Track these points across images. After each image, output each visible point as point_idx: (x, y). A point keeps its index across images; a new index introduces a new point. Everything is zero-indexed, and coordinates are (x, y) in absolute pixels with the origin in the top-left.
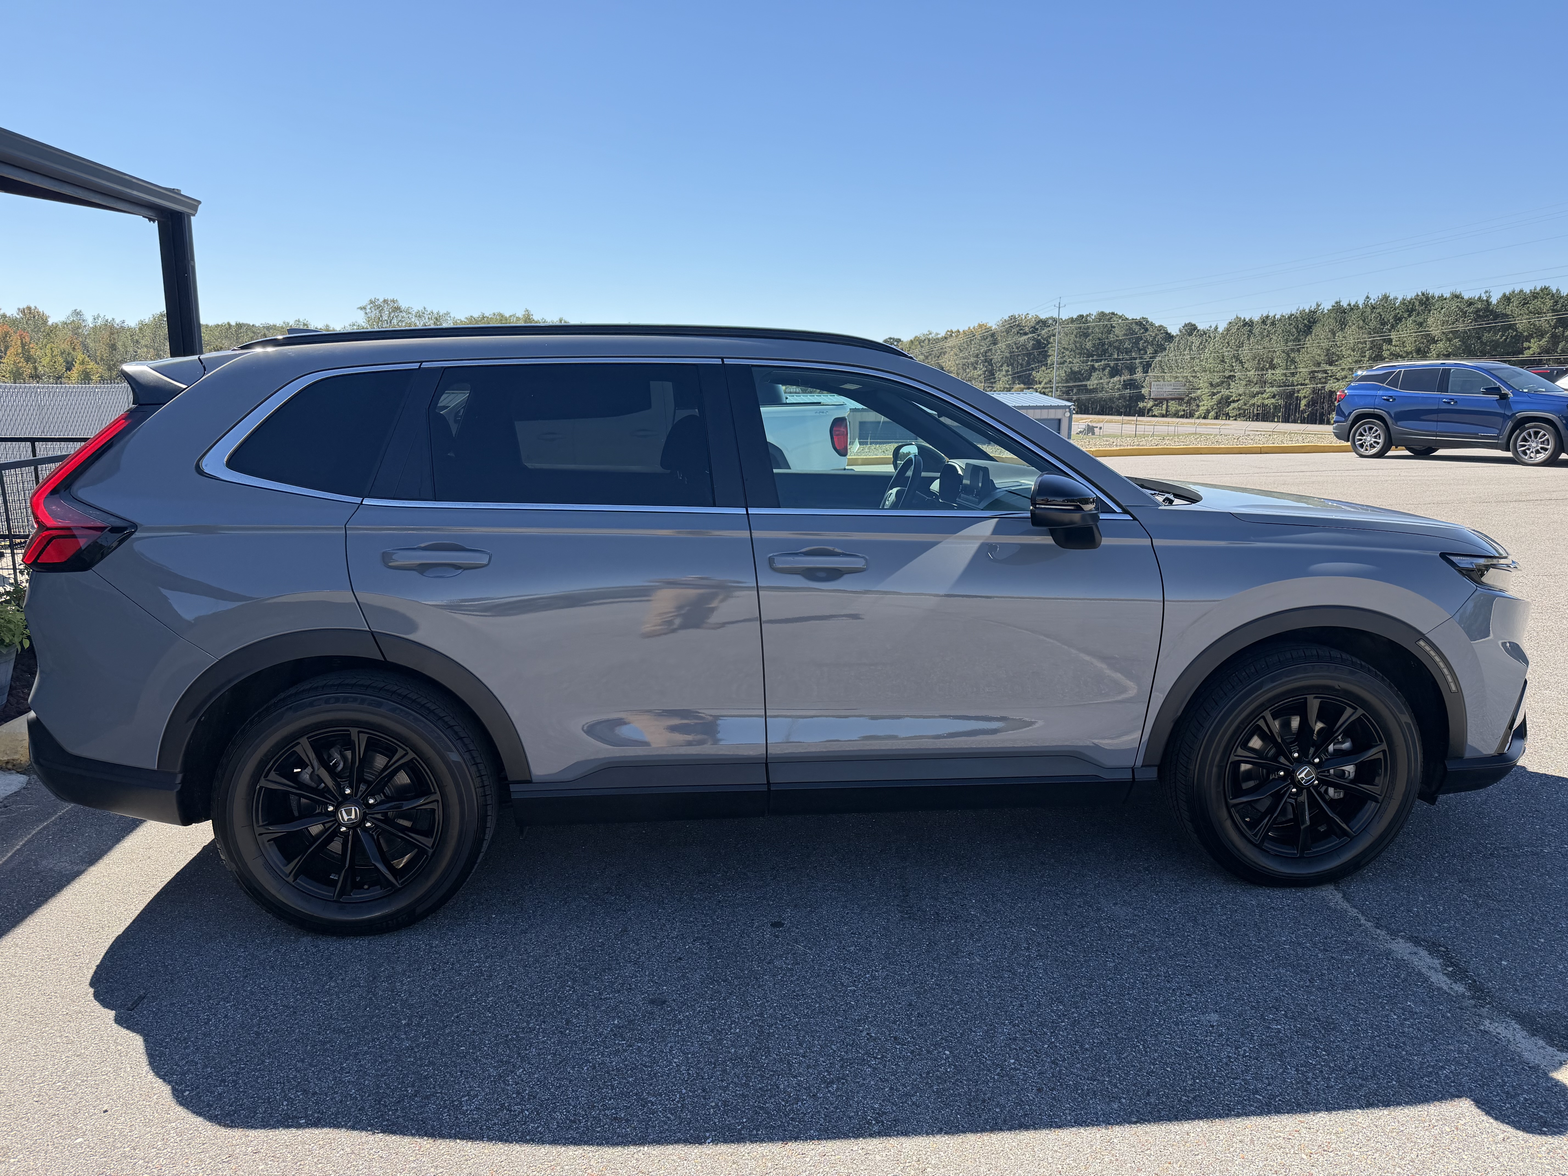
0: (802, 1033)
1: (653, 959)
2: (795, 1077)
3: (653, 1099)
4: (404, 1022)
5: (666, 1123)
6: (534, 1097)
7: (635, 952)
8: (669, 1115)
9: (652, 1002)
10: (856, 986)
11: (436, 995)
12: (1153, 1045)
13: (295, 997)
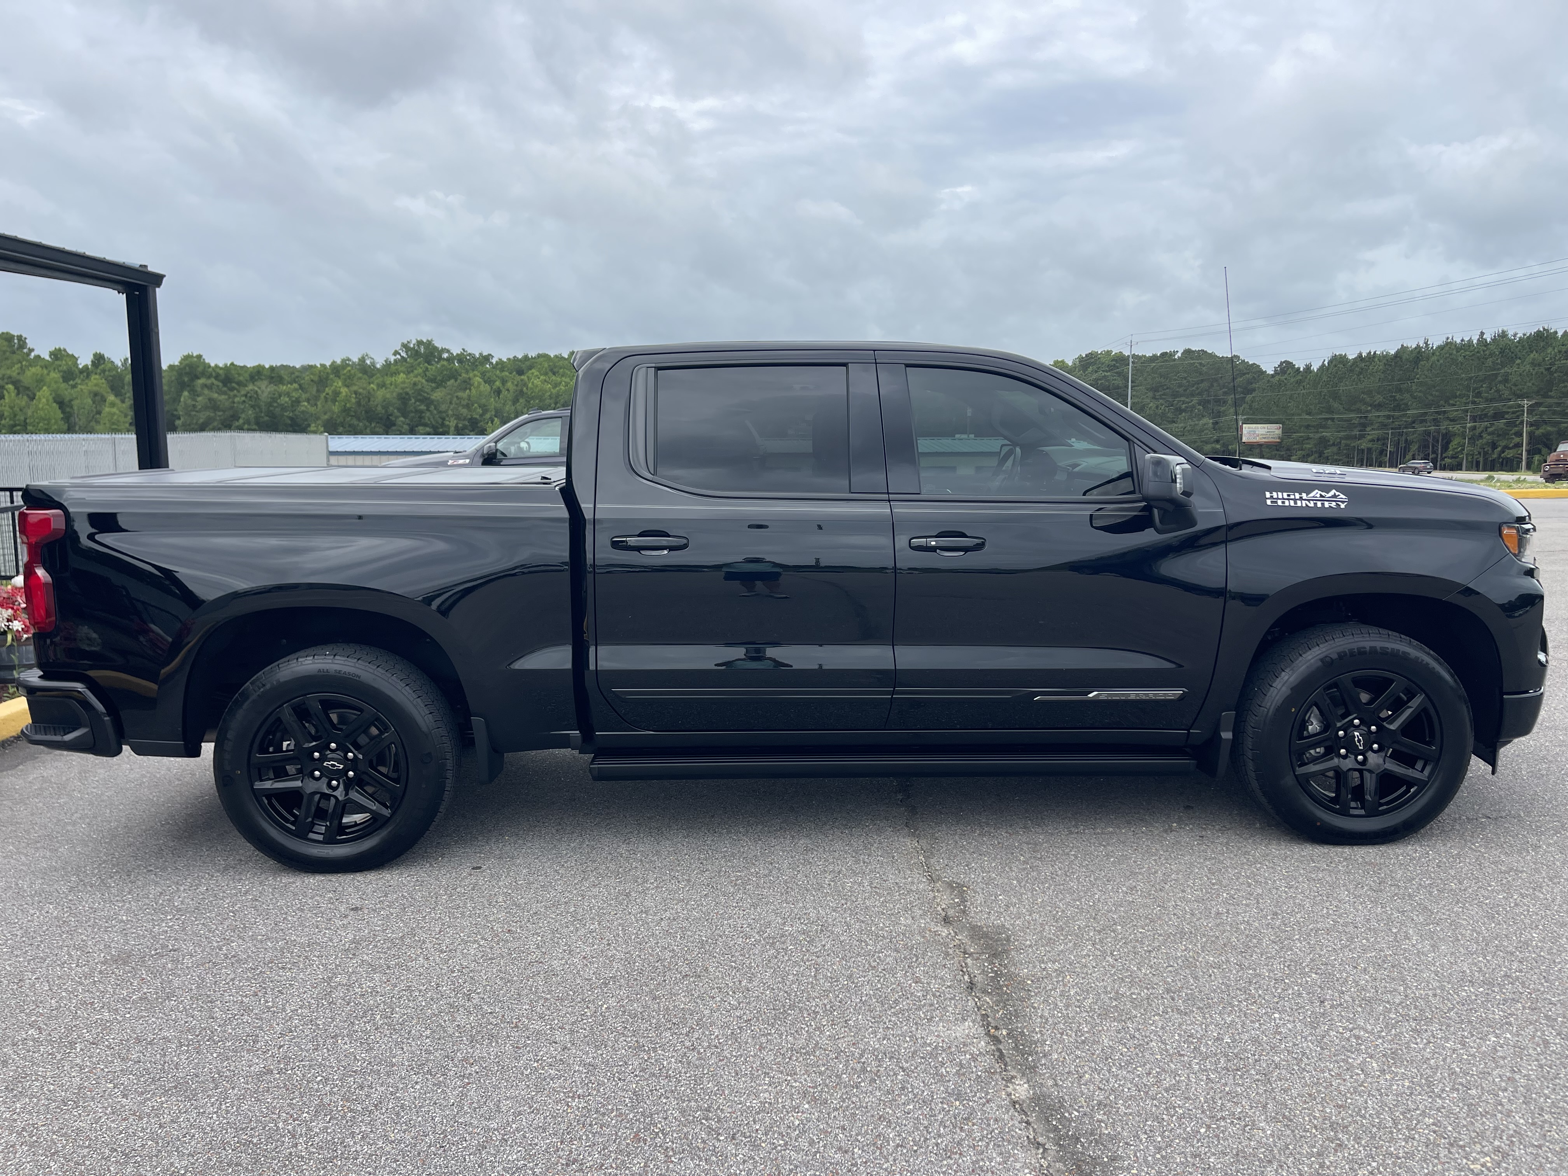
0: (446, 927)
1: (370, 886)
2: (422, 949)
3: (315, 959)
4: (169, 917)
5: (315, 970)
6: (235, 957)
7: (359, 881)
8: (320, 967)
9: (352, 909)
10: (505, 903)
11: (199, 903)
12: (688, 936)
13: (99, 904)
